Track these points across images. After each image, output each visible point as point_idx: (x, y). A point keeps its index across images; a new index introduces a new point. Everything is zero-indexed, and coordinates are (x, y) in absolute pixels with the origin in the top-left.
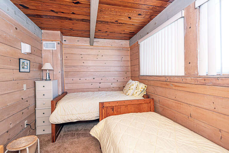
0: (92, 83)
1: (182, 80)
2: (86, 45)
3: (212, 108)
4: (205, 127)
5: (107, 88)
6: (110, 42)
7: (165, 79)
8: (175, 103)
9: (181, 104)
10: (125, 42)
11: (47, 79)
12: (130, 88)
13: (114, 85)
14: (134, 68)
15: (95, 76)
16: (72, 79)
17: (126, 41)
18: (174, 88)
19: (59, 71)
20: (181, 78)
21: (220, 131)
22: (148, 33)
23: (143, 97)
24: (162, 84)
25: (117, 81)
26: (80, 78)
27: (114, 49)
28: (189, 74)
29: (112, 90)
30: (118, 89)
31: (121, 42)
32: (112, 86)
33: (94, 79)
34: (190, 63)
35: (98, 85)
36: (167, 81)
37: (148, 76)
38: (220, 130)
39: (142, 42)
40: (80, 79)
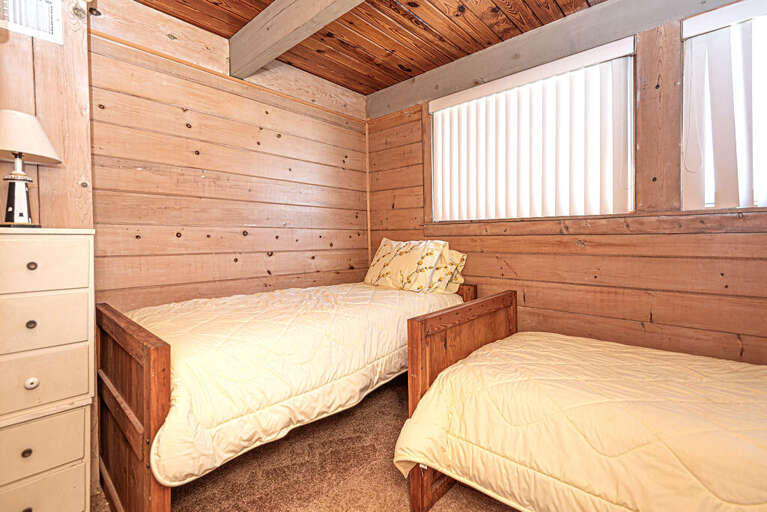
0: (238, 256)
1: (628, 226)
2: (209, 67)
3: (719, 289)
4: (697, 339)
5: (298, 276)
6: (309, 87)
7: (558, 226)
8: (595, 292)
9: (616, 293)
10: (355, 100)
11: (18, 220)
12: (423, 266)
13: (322, 263)
14: (394, 196)
15: (249, 220)
16: (133, 230)
17: (357, 98)
18: (589, 250)
19: (83, 180)
20: (622, 220)
21: (739, 338)
22: (477, 83)
23: (457, 293)
24: (539, 243)
25: (331, 245)
26: (179, 230)
27: (319, 116)
28: (651, 209)
29: (315, 284)
30: (333, 275)
31: (343, 94)
32: (315, 264)
33: (245, 233)
34: (655, 179)
35: (263, 264)
36: (565, 232)
37: (480, 222)
38: (739, 335)
39: (447, 112)
40: (179, 235)
